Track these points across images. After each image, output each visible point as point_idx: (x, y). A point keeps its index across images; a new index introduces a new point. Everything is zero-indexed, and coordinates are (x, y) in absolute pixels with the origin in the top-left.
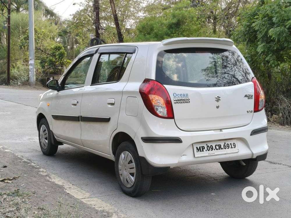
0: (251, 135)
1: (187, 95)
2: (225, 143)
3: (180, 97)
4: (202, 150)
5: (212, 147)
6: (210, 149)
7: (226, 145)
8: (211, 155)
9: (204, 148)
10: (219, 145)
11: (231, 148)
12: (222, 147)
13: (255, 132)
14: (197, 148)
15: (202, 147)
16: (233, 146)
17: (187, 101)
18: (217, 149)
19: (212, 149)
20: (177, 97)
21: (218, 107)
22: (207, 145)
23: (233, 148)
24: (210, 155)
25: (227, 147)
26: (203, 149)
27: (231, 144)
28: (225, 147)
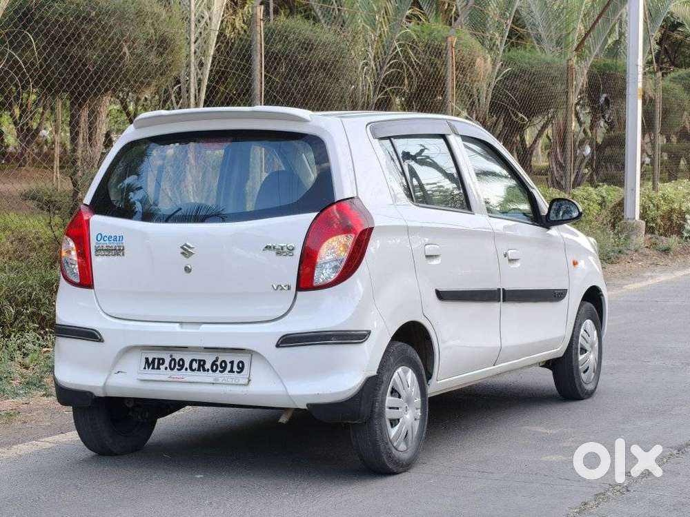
0: (278, 346)
1: (121, 238)
2: (217, 360)
3: (107, 241)
4: (156, 367)
5: (181, 363)
6: (177, 367)
7: (218, 363)
8: (175, 380)
9: (163, 363)
10: (200, 361)
11: (229, 372)
12: (208, 366)
13: (288, 341)
14: (147, 360)
15: (159, 359)
16: (235, 369)
17: (119, 251)
19: (182, 367)
20: (102, 241)
21: (187, 270)
22: (171, 356)
23: (234, 372)
24: (171, 379)
25: (219, 369)
26: (159, 364)
27: (232, 363)
28: (214, 367)
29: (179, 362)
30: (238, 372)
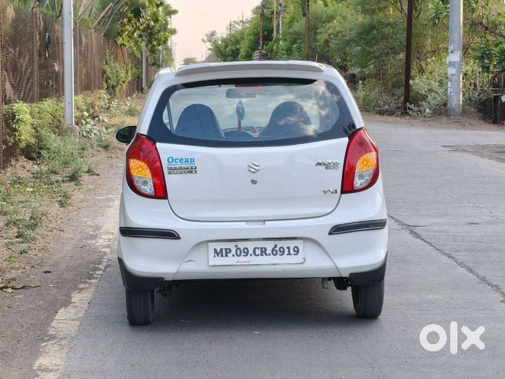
0: (330, 234)
1: (192, 160)
2: (276, 246)
3: (179, 163)
4: (224, 255)
5: (246, 251)
6: (243, 254)
7: (277, 249)
8: (243, 264)
9: (230, 252)
10: (262, 248)
11: (287, 255)
12: (269, 251)
13: (338, 229)
14: (215, 250)
15: (226, 249)
16: (292, 252)
17: (192, 170)
18: (257, 254)
19: (247, 253)
20: (174, 163)
21: (254, 182)
22: (236, 246)
23: (291, 255)
24: (240, 264)
25: (279, 253)
26: (227, 253)
27: (289, 248)
28: (275, 252)
29: (244, 250)
30: (294, 254)
